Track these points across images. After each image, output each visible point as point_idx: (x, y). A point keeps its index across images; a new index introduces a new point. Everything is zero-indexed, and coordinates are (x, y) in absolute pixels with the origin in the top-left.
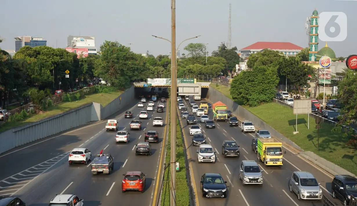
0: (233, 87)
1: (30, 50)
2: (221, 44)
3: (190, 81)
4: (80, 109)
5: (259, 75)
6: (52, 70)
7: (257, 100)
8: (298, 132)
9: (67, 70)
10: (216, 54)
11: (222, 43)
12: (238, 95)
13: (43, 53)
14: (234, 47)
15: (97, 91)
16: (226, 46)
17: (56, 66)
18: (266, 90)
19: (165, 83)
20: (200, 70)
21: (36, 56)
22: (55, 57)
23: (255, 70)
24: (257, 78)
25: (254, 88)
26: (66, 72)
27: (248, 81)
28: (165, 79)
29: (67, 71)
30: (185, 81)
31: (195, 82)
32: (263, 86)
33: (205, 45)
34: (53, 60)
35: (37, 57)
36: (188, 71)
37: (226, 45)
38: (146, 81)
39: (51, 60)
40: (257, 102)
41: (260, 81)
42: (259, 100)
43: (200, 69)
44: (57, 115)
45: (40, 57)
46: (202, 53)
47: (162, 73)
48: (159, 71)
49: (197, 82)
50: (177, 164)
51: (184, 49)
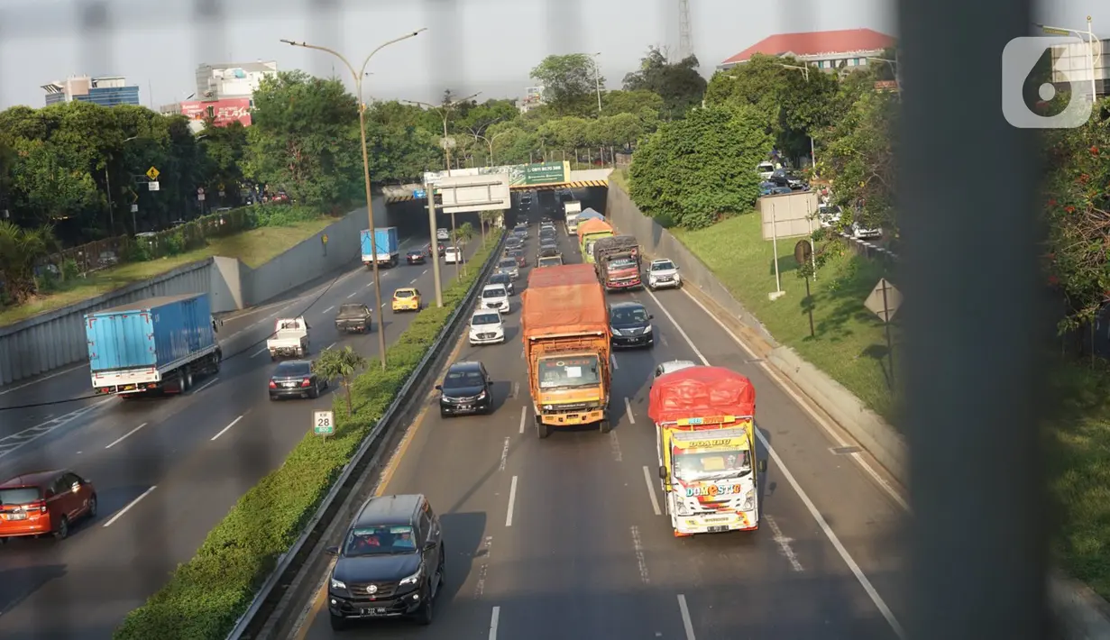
0: (636, 177)
1: (28, 116)
2: (650, 50)
3: (550, 168)
4: (168, 280)
5: (706, 132)
6: (103, 170)
7: (706, 210)
8: (783, 293)
9: (152, 168)
10: (634, 82)
11: (651, 47)
12: (655, 198)
13: (68, 124)
14: (686, 56)
15: (252, 222)
16: (664, 57)
17: (112, 158)
18: (733, 176)
20: (580, 135)
21: (49, 134)
22: (107, 131)
23: (694, 120)
24: (701, 144)
25: (697, 173)
26: (149, 173)
27: (677, 153)
28: (476, 171)
29: (152, 171)
30: (535, 170)
31: (567, 169)
32: (723, 166)
34: (101, 142)
35: (53, 138)
36: (545, 141)
37: (663, 54)
38: (419, 181)
39: (96, 141)
40: (708, 214)
41: (710, 151)
42: (713, 207)
43: (579, 131)
44: (80, 303)
45: (61, 135)
46: (587, 84)
47: (469, 151)
48: (458, 149)
49: (573, 172)
50: (325, 415)
51: (532, 77)
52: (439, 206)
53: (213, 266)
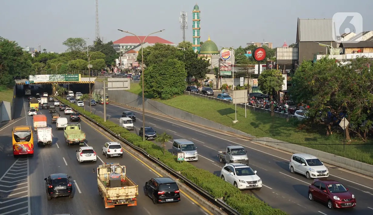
2: (97, 38)
3: (74, 76)
5: (169, 68)
7: (170, 93)
8: (238, 121)
10: (92, 49)
11: (97, 37)
14: (110, 41)
16: (102, 41)
18: (177, 83)
19: (48, 79)
20: (84, 65)
24: (168, 72)
27: (159, 74)
28: (48, 76)
30: (69, 76)
31: (80, 77)
32: (174, 79)
33: (85, 40)
36: (71, 67)
37: (101, 39)
38: (28, 78)
40: (171, 95)
42: (172, 92)
43: (83, 64)
46: (82, 48)
47: (43, 69)
48: (40, 68)
49: (82, 78)
50: (181, 154)
51: (63, 44)
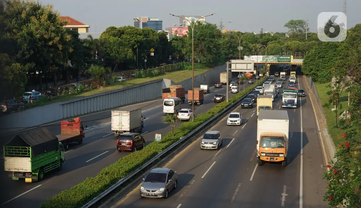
0: (305, 64)
1: (115, 30)
3: (286, 58)
4: (146, 85)
5: (330, 51)
6: (136, 48)
7: (326, 77)
9: (152, 48)
12: (310, 71)
13: (126, 33)
15: (182, 68)
17: (139, 44)
19: (262, 60)
20: (298, 47)
21: (120, 36)
22: (138, 36)
23: (326, 46)
24: (328, 55)
25: (325, 64)
26: (151, 50)
27: (319, 57)
28: (261, 57)
29: (152, 50)
30: (281, 58)
33: (307, 22)
34: (136, 39)
35: (121, 37)
36: (286, 48)
38: (242, 58)
39: (135, 39)
40: (327, 78)
41: (330, 58)
42: (329, 76)
43: (298, 46)
44: (115, 90)
45: (124, 36)
46: (303, 30)
47: (260, 50)
48: (257, 49)
49: (294, 59)
50: (159, 135)
52: (230, 69)
53: (163, 81)
